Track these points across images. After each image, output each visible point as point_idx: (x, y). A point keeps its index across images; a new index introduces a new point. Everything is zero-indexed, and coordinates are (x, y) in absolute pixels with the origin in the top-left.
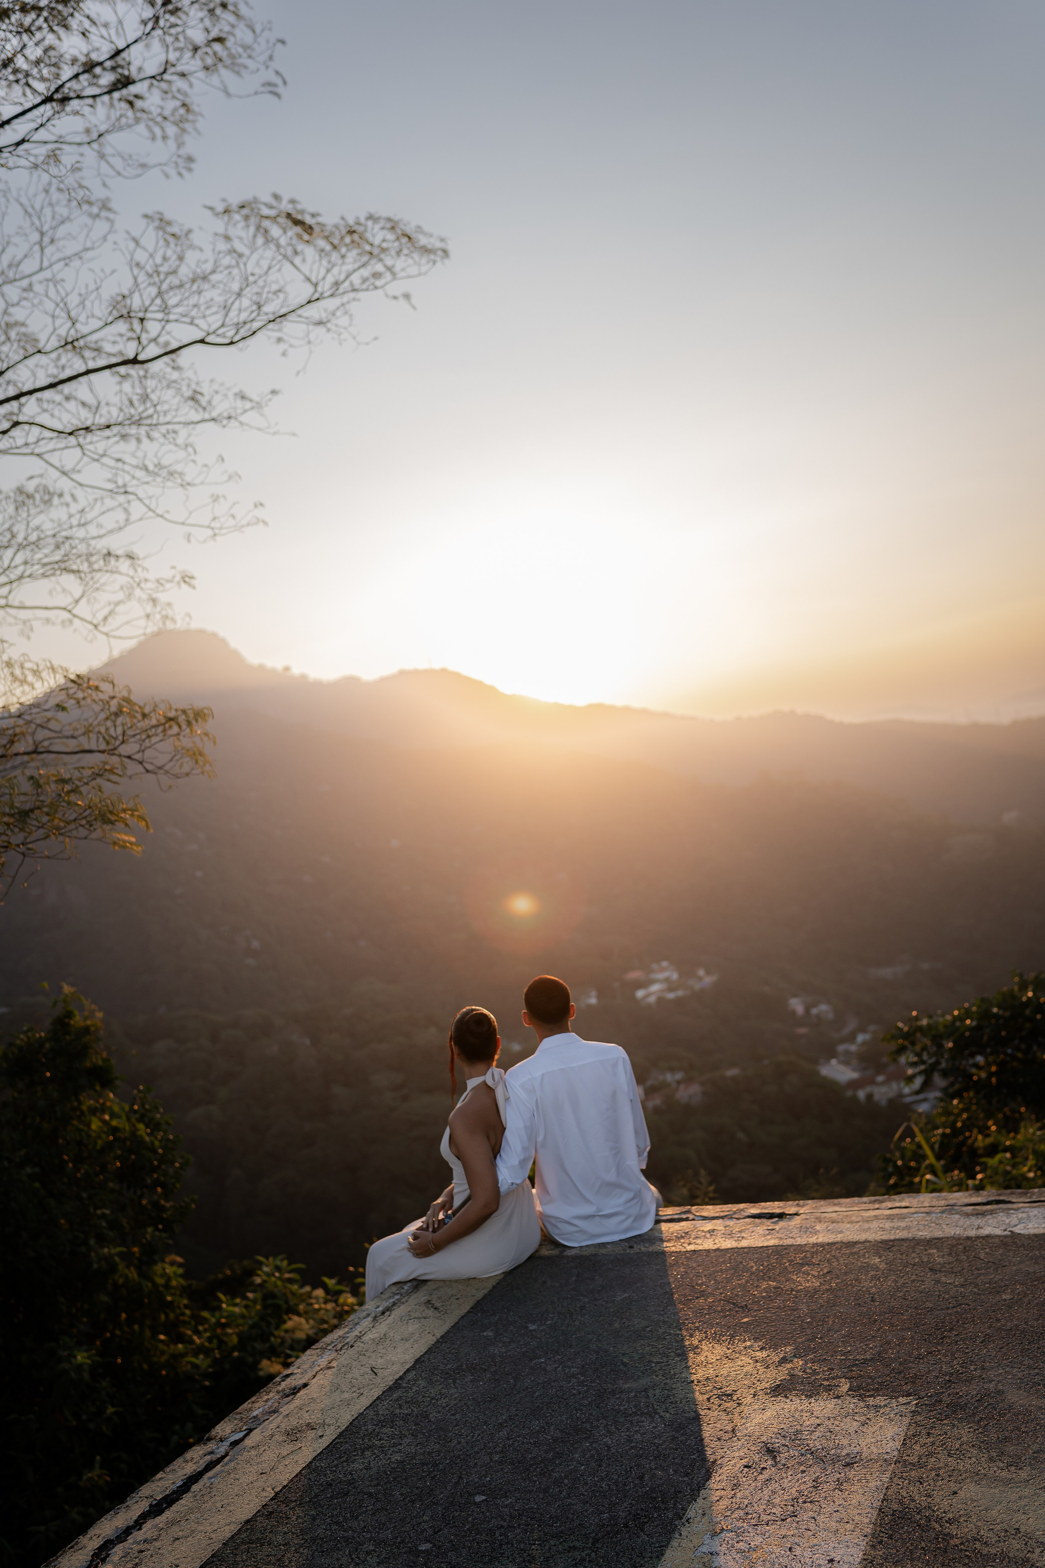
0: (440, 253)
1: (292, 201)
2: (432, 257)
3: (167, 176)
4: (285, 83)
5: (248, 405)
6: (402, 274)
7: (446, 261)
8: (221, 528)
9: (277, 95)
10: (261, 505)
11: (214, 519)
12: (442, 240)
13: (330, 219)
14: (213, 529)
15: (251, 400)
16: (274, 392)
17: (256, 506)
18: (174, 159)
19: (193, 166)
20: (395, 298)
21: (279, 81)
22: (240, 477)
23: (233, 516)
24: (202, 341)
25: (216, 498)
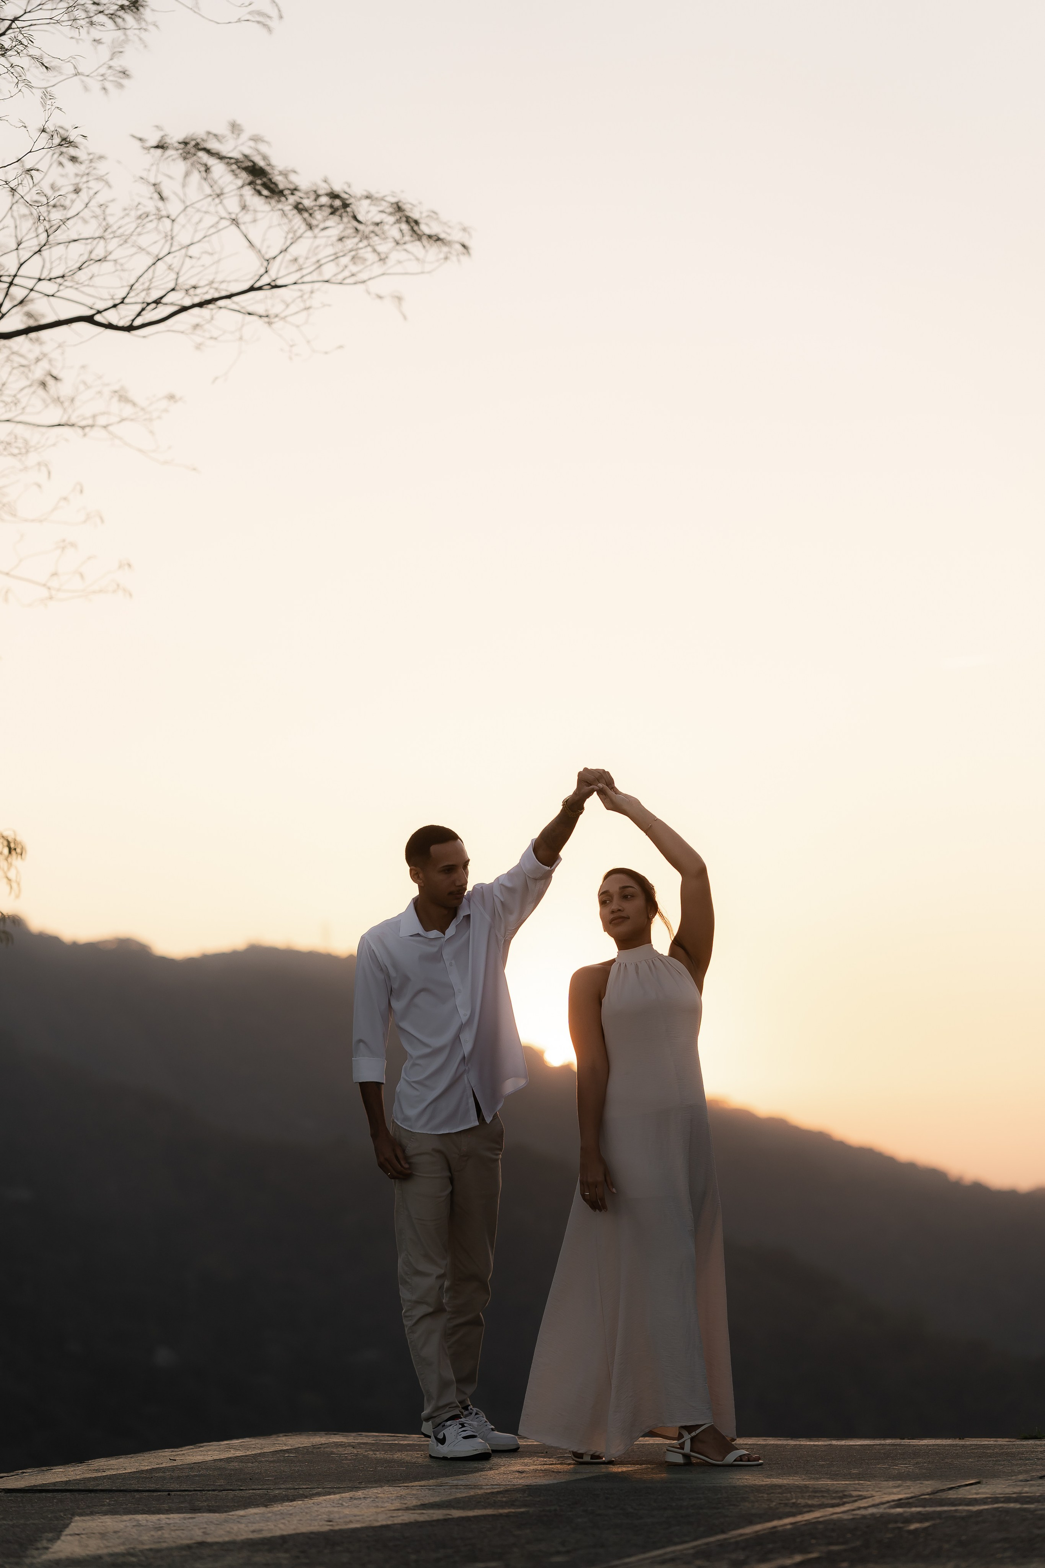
0: (459, 247)
1: (256, 139)
2: (445, 249)
3: (86, 89)
4: (281, 17)
5: (128, 410)
6: (399, 269)
7: (464, 259)
8: (58, 590)
9: (269, 29)
10: (129, 565)
11: (55, 574)
12: (464, 230)
13: (304, 180)
14: (49, 588)
15: (134, 404)
16: (171, 397)
17: (121, 566)
18: (103, 70)
19: (125, 82)
20: (380, 297)
21: (274, 13)
22: (102, 520)
23: (82, 576)
24: (90, 319)
25: (64, 545)
